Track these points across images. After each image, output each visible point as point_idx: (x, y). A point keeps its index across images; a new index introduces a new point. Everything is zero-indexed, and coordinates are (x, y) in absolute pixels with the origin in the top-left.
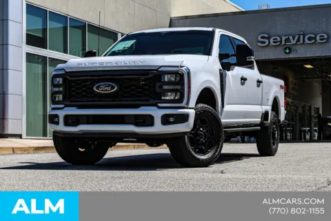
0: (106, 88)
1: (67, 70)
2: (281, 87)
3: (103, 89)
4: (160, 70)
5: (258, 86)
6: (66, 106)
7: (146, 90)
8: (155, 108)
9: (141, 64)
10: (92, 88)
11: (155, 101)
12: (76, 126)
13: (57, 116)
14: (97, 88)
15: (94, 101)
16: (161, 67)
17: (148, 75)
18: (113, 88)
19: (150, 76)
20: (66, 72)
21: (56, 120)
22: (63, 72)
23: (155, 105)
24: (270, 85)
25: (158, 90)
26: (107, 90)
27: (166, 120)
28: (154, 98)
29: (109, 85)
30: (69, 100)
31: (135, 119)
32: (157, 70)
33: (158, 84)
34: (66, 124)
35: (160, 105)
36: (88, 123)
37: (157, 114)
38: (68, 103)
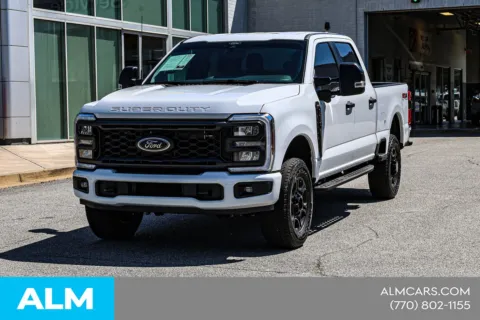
0: (155, 146)
1: (98, 116)
2: (404, 96)
3: (151, 146)
4: (231, 119)
5: (371, 107)
6: (98, 167)
7: (212, 148)
8: (225, 174)
9: (203, 111)
10: (134, 144)
11: (225, 165)
12: (113, 196)
13: (85, 180)
14: (143, 144)
15: (138, 162)
16: (232, 115)
17: (214, 127)
18: (164, 145)
19: (218, 128)
20: (97, 119)
21: (84, 185)
22: (93, 119)
23: (225, 169)
24: (388, 99)
25: (228, 149)
26: (156, 148)
27: (240, 191)
28: (224, 160)
29: (159, 142)
30: (102, 158)
31: (198, 191)
32: (226, 120)
33: (229, 141)
34: (99, 193)
35: (231, 169)
36: (130, 193)
37: (228, 182)
38: (100, 163)
